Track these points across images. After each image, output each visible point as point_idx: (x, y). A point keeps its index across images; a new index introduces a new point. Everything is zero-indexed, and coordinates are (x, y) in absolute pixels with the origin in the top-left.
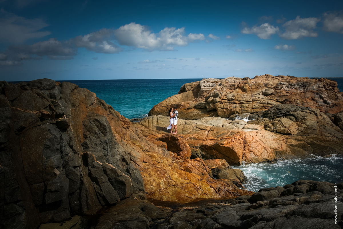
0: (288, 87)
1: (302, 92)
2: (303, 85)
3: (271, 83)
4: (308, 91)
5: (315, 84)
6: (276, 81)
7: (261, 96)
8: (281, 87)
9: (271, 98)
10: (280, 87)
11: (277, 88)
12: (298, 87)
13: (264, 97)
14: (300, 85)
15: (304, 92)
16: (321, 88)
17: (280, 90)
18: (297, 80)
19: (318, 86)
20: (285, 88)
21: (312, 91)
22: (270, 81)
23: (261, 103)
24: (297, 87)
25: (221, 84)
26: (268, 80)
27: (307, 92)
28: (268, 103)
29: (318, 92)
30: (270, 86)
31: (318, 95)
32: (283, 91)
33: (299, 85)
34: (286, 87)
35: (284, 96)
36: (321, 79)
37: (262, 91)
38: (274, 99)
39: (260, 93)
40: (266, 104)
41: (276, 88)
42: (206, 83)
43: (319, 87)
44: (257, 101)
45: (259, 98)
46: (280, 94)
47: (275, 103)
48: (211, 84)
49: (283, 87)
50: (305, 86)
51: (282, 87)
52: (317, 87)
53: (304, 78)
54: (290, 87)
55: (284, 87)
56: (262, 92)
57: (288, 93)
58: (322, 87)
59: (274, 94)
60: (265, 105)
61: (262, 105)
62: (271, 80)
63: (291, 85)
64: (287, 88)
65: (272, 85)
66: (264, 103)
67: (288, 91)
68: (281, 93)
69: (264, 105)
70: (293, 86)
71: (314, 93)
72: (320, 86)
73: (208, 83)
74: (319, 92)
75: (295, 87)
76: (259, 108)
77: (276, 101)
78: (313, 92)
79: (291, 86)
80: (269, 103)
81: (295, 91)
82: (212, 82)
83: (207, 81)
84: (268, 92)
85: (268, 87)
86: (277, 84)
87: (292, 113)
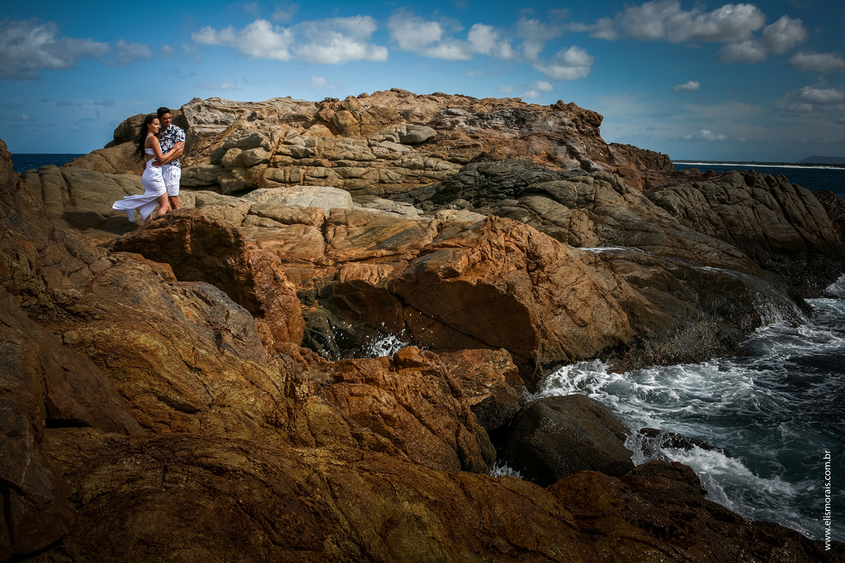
0: (472, 123)
1: (515, 138)
2: (516, 116)
3: (418, 111)
4: (535, 134)
5: (550, 115)
6: (432, 107)
7: (400, 148)
8: (452, 122)
9: (432, 153)
10: (448, 121)
11: (440, 124)
12: (503, 122)
13: (407, 149)
14: (509, 118)
15: (521, 138)
16: (567, 127)
17: (450, 129)
18: (493, 106)
19: (558, 120)
20: (465, 126)
21: (545, 136)
22: (413, 106)
23: (404, 165)
24: (500, 123)
25: (254, 114)
26: (408, 103)
27: (534, 138)
28: (426, 167)
29: (561, 137)
30: (417, 120)
31: (564, 147)
32: (462, 134)
33: (504, 117)
34: (466, 123)
35: (468, 146)
36: (561, 104)
37: (399, 130)
38: (441, 155)
39: (394, 138)
40: (420, 168)
41: (436, 124)
42: (203, 113)
43: (563, 124)
44: (392, 161)
45: (394, 151)
46: (455, 141)
47: (447, 166)
48: (220, 115)
49: (457, 122)
50: (524, 120)
51: (454, 123)
52: (555, 123)
53: (510, 100)
54: (480, 124)
55: (462, 123)
56: (400, 134)
57: (477, 138)
58: (570, 125)
59: (435, 142)
60: (418, 172)
61: (408, 172)
62: (416, 102)
63: (480, 117)
64: (470, 125)
65: (422, 117)
66: (413, 167)
67: (476, 134)
68: (455, 139)
69: (414, 171)
70: (488, 118)
71: (551, 139)
72: (566, 120)
73: (209, 113)
74: (566, 138)
75: (494, 122)
76: (400, 181)
77: (449, 161)
78: (549, 138)
79: (483, 119)
80: (431, 167)
81: (497, 134)
82: (223, 111)
83: (208, 107)
84: (418, 133)
85: (412, 120)
86: (438, 115)
87: (539, 186)
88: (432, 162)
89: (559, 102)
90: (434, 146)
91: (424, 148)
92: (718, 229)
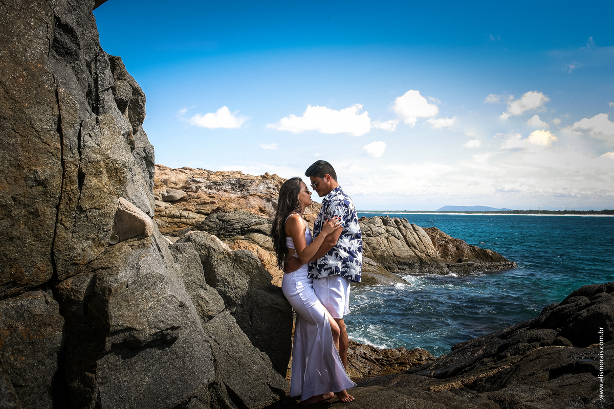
0: (210, 187)
1: (238, 197)
2: (239, 183)
3: (173, 179)
4: (251, 195)
5: (260, 182)
6: (183, 177)
7: (163, 205)
8: (196, 187)
9: (184, 208)
10: (193, 186)
11: (188, 188)
12: (230, 187)
13: (168, 205)
14: (234, 184)
15: (242, 198)
16: (272, 190)
17: (196, 192)
18: (223, 176)
19: (266, 186)
20: (205, 190)
21: (258, 196)
22: (169, 176)
23: (167, 215)
24: (228, 187)
26: (166, 174)
27: (250, 197)
28: (181, 217)
29: (268, 196)
30: (173, 185)
31: (271, 203)
32: (203, 195)
33: (231, 184)
34: (206, 188)
35: (208, 203)
36: (267, 175)
37: (161, 192)
38: (191, 209)
39: (159, 198)
40: (177, 217)
41: (186, 188)
43: (269, 188)
44: (158, 213)
45: (159, 206)
46: (199, 200)
47: (195, 216)
49: (200, 187)
50: (244, 186)
51: (197, 188)
52: (264, 187)
53: (234, 173)
54: (215, 188)
55: (203, 188)
56: (163, 195)
57: (214, 197)
58: (274, 189)
59: (186, 200)
60: (176, 220)
61: (170, 220)
62: (171, 174)
63: (215, 184)
64: (208, 189)
65: (176, 184)
66: (173, 217)
67: (213, 195)
68: (199, 198)
69: (174, 220)
70: (220, 185)
71: (262, 198)
72: (271, 186)
74: (272, 197)
75: (224, 187)
76: (165, 226)
77: (196, 212)
78: (260, 197)
79: (217, 185)
80: (185, 217)
81: (226, 195)
84: (174, 195)
85: (169, 186)
86: (187, 182)
87: (256, 227)
88: (185, 213)
89: (266, 174)
90: (186, 203)
91: (179, 205)
92: (366, 252)
